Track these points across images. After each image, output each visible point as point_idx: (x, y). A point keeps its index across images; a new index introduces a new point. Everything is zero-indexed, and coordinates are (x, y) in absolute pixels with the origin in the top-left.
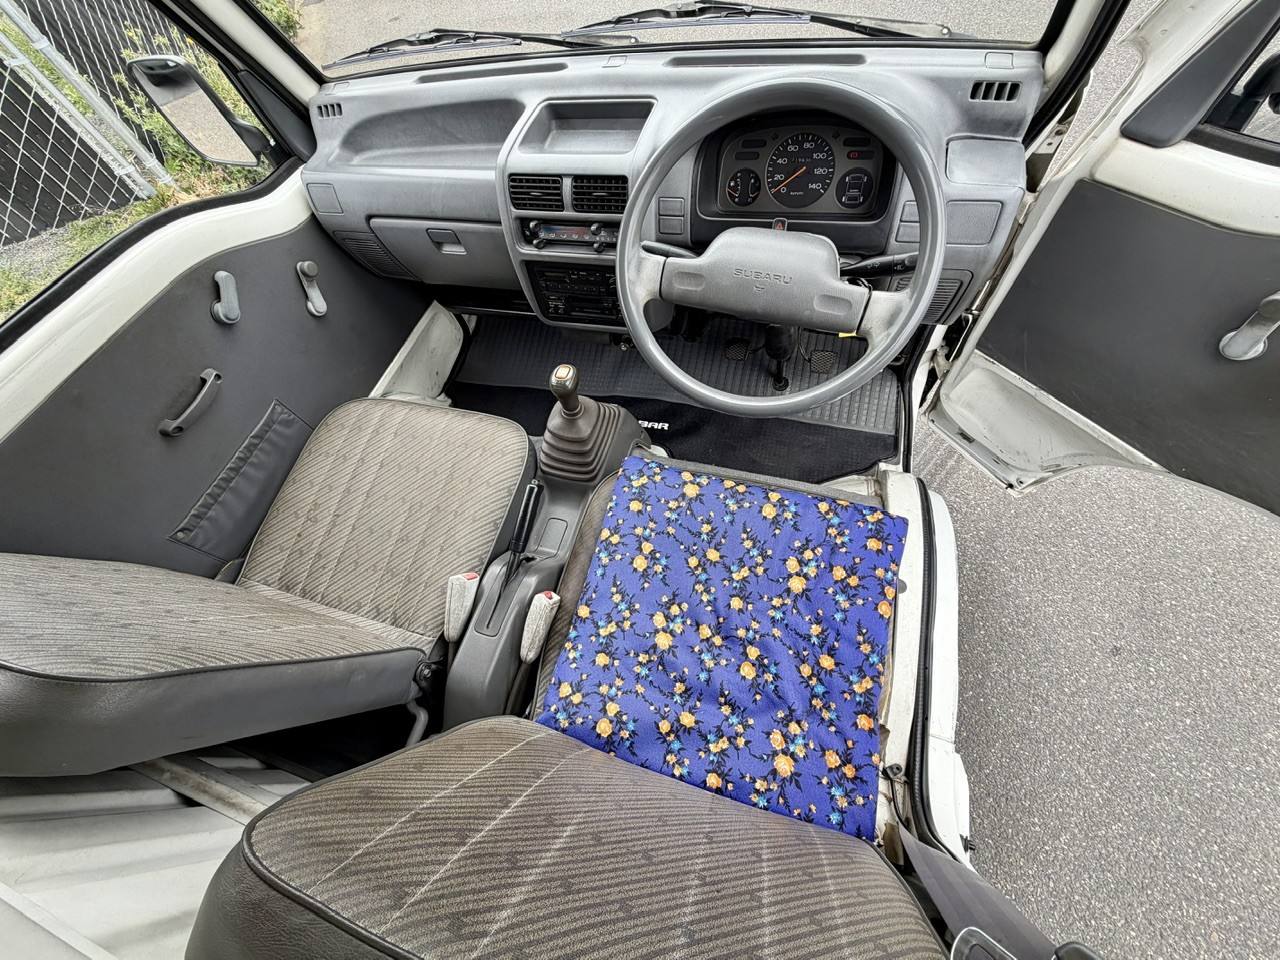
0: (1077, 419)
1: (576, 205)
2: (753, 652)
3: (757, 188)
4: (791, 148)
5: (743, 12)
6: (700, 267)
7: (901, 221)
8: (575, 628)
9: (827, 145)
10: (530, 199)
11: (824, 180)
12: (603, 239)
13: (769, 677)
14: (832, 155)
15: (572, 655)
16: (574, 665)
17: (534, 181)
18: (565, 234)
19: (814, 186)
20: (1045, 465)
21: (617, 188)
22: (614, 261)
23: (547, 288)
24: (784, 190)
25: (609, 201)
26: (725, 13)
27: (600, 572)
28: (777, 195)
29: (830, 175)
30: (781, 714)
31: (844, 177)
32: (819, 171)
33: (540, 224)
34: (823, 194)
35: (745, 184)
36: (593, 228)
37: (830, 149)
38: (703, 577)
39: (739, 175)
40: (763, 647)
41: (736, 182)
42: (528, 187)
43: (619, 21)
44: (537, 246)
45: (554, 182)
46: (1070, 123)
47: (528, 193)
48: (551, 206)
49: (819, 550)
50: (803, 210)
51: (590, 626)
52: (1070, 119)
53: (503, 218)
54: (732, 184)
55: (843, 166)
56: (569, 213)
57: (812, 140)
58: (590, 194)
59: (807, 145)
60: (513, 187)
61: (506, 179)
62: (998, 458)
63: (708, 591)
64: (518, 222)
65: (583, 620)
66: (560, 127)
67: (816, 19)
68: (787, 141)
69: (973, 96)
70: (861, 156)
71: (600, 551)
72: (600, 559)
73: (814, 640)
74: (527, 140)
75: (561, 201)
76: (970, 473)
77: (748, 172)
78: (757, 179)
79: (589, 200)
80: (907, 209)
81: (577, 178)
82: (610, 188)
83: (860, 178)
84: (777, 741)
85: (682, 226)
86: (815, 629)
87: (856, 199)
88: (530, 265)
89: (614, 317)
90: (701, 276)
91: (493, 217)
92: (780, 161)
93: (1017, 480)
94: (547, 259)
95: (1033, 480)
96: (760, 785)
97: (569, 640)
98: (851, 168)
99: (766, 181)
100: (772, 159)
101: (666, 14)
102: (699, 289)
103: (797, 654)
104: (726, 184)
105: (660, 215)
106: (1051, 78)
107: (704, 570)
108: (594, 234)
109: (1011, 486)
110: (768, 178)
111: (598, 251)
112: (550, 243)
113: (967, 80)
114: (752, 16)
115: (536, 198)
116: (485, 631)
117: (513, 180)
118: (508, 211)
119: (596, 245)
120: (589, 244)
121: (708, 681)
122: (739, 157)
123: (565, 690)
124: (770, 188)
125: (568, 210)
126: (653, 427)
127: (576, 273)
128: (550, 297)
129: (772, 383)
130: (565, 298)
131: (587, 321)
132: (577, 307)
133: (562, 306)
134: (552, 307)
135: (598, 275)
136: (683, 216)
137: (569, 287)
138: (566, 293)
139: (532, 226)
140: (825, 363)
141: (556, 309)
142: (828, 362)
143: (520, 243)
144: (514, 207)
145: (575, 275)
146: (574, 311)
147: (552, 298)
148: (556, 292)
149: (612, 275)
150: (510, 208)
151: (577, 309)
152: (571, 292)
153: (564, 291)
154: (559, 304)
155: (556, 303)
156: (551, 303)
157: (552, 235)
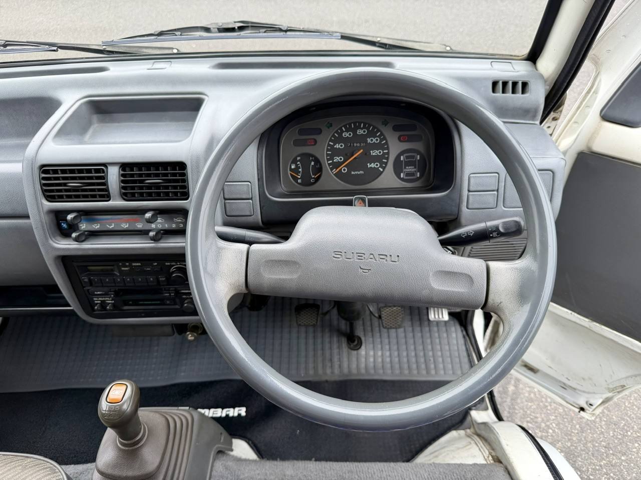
0: (633, 344)
1: (125, 194)
3: (319, 169)
4: (346, 135)
5: (281, 30)
6: (291, 252)
7: (469, 191)
9: (379, 130)
10: (66, 191)
11: (382, 160)
12: (160, 226)
14: (385, 138)
17: (72, 171)
18: (111, 223)
19: (373, 165)
20: (611, 386)
21: (174, 175)
22: (184, 248)
23: (91, 283)
24: (344, 170)
25: (167, 188)
26: (264, 30)
28: (339, 175)
29: (386, 156)
31: (398, 157)
32: (374, 153)
33: (81, 215)
34: (382, 172)
35: (305, 167)
36: (148, 215)
37: (382, 134)
39: (298, 158)
41: (297, 165)
42: (64, 178)
43: (161, 34)
44: (77, 240)
45: (97, 171)
46: (561, 111)
47: (65, 185)
48: (94, 196)
50: (369, 186)
52: (561, 109)
53: (32, 211)
54: (293, 167)
55: (396, 147)
56: (116, 202)
57: (364, 127)
58: (142, 181)
59: (360, 132)
60: (44, 179)
61: (37, 172)
62: (564, 384)
64: (52, 216)
66: (102, 121)
67: (344, 37)
68: (341, 129)
69: (494, 91)
70: (409, 139)
74: (64, 132)
75: (107, 190)
76: (530, 395)
77: (306, 157)
78: (317, 161)
79: (141, 188)
80: (472, 181)
81: (125, 166)
82: (166, 175)
83: (413, 157)
85: (253, 210)
87: (412, 174)
88: (66, 261)
89: (177, 307)
90: (295, 263)
91: (19, 210)
92: (337, 146)
93: (587, 403)
94: (91, 253)
95: (600, 401)
98: (403, 149)
99: (326, 163)
100: (329, 145)
101: (207, 30)
102: (295, 276)
104: (287, 167)
105: (225, 199)
106: (548, 78)
108: (149, 221)
109: (582, 409)
110: (328, 160)
111: (155, 239)
112: (94, 234)
113: (486, 79)
114: (288, 33)
115: (75, 189)
117: (45, 172)
118: (38, 205)
119: (152, 234)
120: (143, 233)
122: (297, 143)
124: (332, 169)
125: (114, 200)
126: (227, 416)
127: (127, 264)
128: (96, 293)
129: (346, 343)
130: (115, 291)
131: (143, 315)
132: (130, 300)
133: (111, 302)
134: (98, 303)
135: (156, 264)
136: (251, 199)
137: (119, 280)
138: (116, 286)
139: (70, 218)
140: (395, 318)
141: (103, 305)
142: (398, 317)
143: (54, 237)
144: (46, 199)
145: (126, 266)
146: (126, 305)
147: (98, 293)
148: (103, 286)
149: (174, 264)
150: (41, 201)
151: (131, 303)
152: (122, 285)
153: (113, 285)
154: (107, 300)
155: (104, 299)
156: (96, 299)
157: (96, 226)
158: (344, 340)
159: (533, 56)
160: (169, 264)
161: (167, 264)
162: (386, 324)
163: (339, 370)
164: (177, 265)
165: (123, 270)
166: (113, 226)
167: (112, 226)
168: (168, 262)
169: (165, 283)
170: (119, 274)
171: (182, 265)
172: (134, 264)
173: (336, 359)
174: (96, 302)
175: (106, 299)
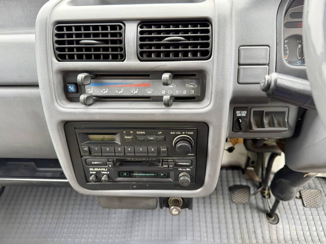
1: (141, 52)
10: (79, 48)
23: (90, 152)
42: (77, 36)
44: (86, 103)
45: (113, 28)
47: (77, 42)
48: (107, 55)
56: (132, 62)
58: (161, 39)
75: (123, 48)
79: (159, 46)
81: (144, 24)
82: (187, 32)
89: (170, 180)
105: (240, 64)
108: (166, 82)
111: (169, 104)
115: (88, 48)
118: (49, 63)
119: (166, 98)
120: (152, 100)
125: (128, 60)
127: (131, 132)
128: (93, 163)
129: (266, 218)
130: (113, 161)
131: (135, 187)
132: (125, 172)
133: (106, 173)
134: (92, 174)
135: (161, 133)
136: (268, 64)
137: (120, 149)
138: (115, 156)
139: (80, 79)
140: (314, 199)
141: (98, 176)
142: (316, 198)
143: (60, 100)
144: (57, 59)
145: (130, 135)
146: (119, 176)
147: (95, 163)
148: (102, 156)
149: (179, 133)
150: (51, 59)
151: (125, 174)
152: (122, 154)
153: (114, 154)
154: (103, 171)
155: (100, 169)
156: (92, 169)
157: (104, 91)
158: (264, 216)
160: (174, 133)
161: (171, 133)
162: (306, 204)
163: (263, 240)
164: (182, 134)
165: (126, 139)
166: (122, 92)
167: (120, 92)
168: (173, 132)
169: (165, 155)
170: (120, 144)
171: (187, 135)
172: (138, 133)
173: (259, 232)
174: (91, 172)
175: (102, 169)
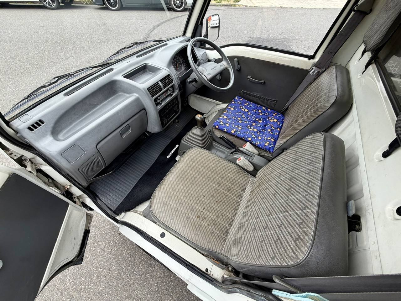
2: (257, 120)
8: (253, 142)
13: (261, 119)
15: (259, 143)
16: (261, 143)
27: (241, 134)
30: (267, 119)
38: (243, 121)
40: (257, 118)
49: (241, 106)
51: (253, 139)
63: (246, 122)
65: (251, 140)
71: (237, 133)
72: (239, 134)
73: (256, 111)
84: (271, 121)
86: (254, 111)
96: (279, 124)
97: (255, 143)
103: (258, 114)
107: (242, 121)
116: (253, 158)
121: (262, 126)
123: (266, 144)
159: (184, 34)
